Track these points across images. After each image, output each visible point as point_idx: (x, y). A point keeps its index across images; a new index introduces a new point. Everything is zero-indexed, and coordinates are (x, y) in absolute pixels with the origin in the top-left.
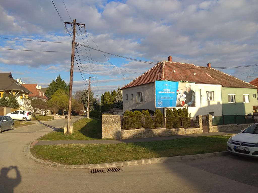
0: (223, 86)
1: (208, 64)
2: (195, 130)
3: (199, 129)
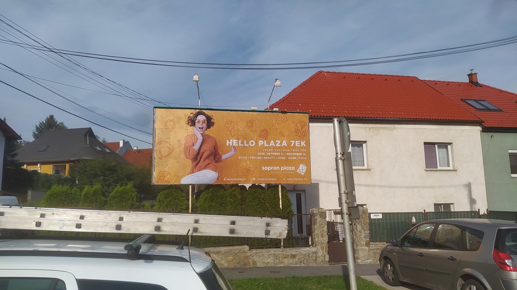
0: (486, 130)
2: (294, 253)
3: (313, 252)
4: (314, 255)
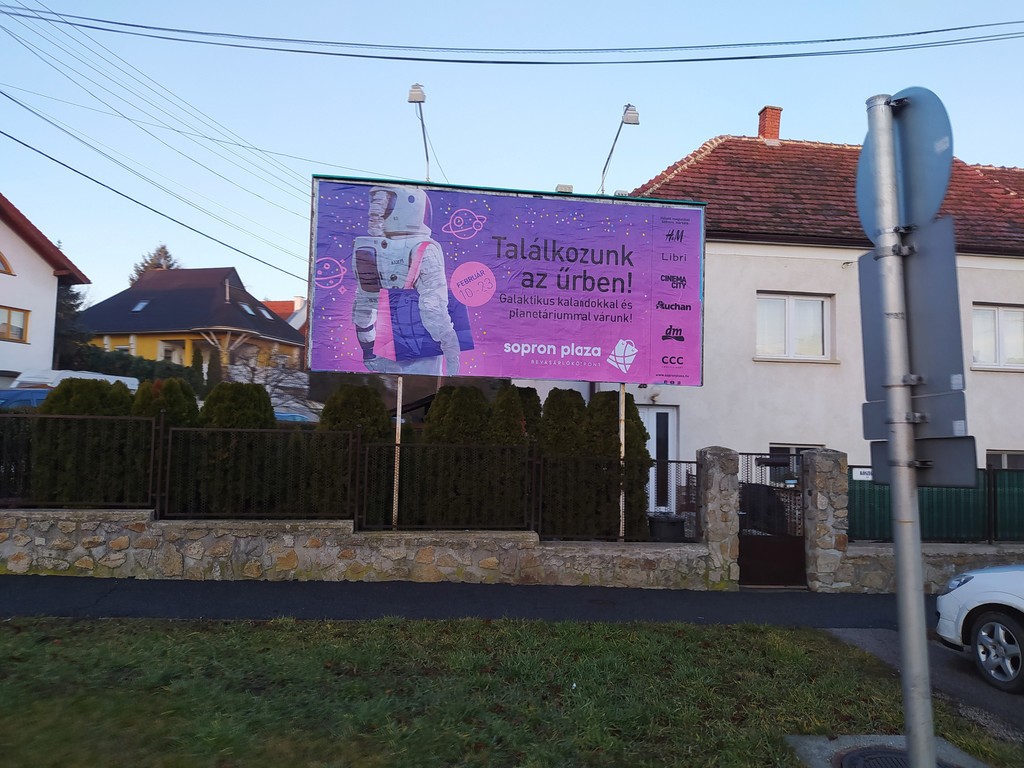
2: (651, 557)
3: (700, 557)
4: (702, 564)
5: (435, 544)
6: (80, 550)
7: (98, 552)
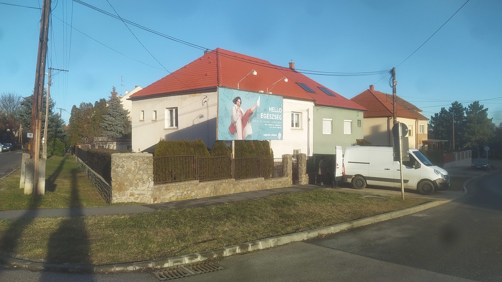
0: (316, 105)
1: (291, 64)
3: (287, 180)
5: (248, 182)
6: (185, 192)
7: (189, 192)
